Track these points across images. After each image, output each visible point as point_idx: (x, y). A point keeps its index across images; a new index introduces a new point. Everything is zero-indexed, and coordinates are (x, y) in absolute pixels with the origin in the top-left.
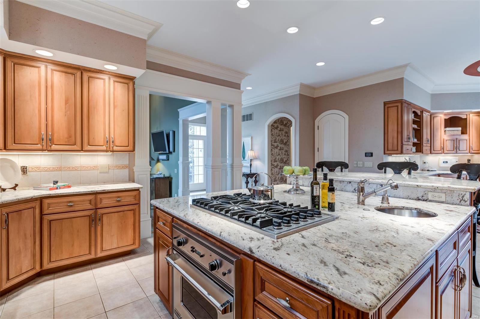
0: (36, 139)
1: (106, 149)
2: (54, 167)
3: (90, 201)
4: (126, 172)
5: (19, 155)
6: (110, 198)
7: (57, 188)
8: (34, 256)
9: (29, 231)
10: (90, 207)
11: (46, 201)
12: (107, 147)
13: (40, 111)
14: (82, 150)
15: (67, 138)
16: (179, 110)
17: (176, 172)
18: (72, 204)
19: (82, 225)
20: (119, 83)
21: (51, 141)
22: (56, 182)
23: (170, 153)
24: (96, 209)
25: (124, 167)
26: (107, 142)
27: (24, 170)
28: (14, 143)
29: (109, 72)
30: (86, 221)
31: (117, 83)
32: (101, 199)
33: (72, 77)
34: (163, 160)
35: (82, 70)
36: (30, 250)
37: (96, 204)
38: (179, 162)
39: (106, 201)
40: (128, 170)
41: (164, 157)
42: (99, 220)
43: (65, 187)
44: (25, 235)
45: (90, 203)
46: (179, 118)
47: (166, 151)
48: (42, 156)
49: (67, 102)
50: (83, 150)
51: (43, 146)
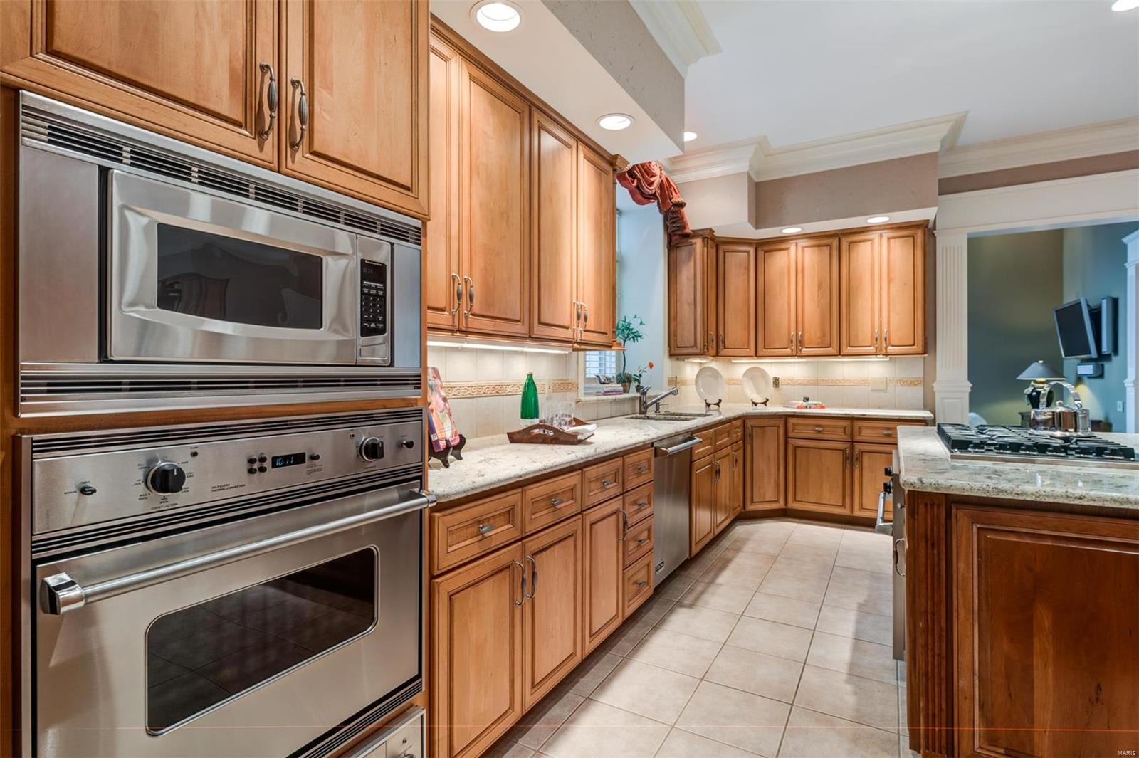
0: (785, 342)
1: (874, 351)
2: (809, 379)
3: (845, 428)
4: (918, 392)
5: (772, 363)
6: (874, 428)
7: (806, 407)
8: (778, 486)
9: (773, 454)
10: (844, 437)
11: (792, 421)
12: (876, 349)
13: (789, 305)
14: (840, 354)
15: (820, 338)
16: (1125, 240)
17: (1120, 409)
18: (821, 429)
19: (833, 462)
20: (897, 240)
21: (801, 343)
22: (807, 399)
23: (1102, 358)
24: (853, 442)
25: (913, 383)
26: (877, 339)
27: (776, 382)
28: (765, 348)
29: (880, 226)
30: (839, 457)
31: (894, 240)
32: (860, 428)
33: (826, 250)
34: (1090, 377)
35: (839, 235)
36: (773, 477)
37: (852, 435)
38: (1125, 381)
39: (868, 433)
40: (922, 388)
41: (1088, 369)
42: (857, 459)
43: (816, 406)
44: (769, 457)
45: (845, 433)
46: (1126, 261)
47: (1090, 353)
48: (796, 365)
49: (820, 286)
50: (842, 354)
51: (792, 350)
